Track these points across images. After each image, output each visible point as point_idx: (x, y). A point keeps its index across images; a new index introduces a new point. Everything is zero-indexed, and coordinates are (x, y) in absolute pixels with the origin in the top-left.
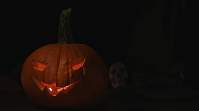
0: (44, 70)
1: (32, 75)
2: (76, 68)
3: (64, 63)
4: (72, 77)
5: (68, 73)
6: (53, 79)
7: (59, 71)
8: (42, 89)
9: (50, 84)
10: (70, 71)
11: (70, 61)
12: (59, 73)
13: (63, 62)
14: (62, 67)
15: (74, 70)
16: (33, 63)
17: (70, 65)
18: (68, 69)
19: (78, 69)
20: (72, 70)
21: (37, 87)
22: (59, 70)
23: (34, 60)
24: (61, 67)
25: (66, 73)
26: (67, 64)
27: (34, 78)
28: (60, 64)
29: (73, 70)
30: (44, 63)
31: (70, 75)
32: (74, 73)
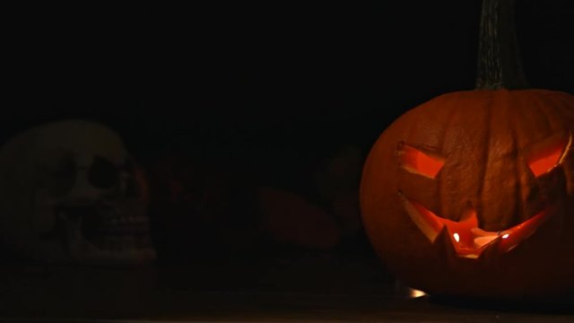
0: (438, 176)
1: (400, 191)
2: (543, 166)
3: (505, 151)
4: (530, 198)
5: (518, 186)
6: (469, 203)
7: (486, 177)
8: (433, 236)
9: (458, 221)
10: (523, 179)
11: (521, 144)
12: (487, 184)
13: (499, 149)
14: (498, 164)
15: (537, 175)
16: (400, 153)
17: (522, 158)
18: (516, 172)
19: (549, 170)
20: (530, 174)
21: (415, 228)
22: (488, 176)
23: (403, 143)
24: (495, 165)
25: (512, 183)
26: (514, 154)
27: (407, 202)
28: (491, 155)
29: (534, 176)
30: (438, 151)
31: (525, 192)
32: (537, 185)
